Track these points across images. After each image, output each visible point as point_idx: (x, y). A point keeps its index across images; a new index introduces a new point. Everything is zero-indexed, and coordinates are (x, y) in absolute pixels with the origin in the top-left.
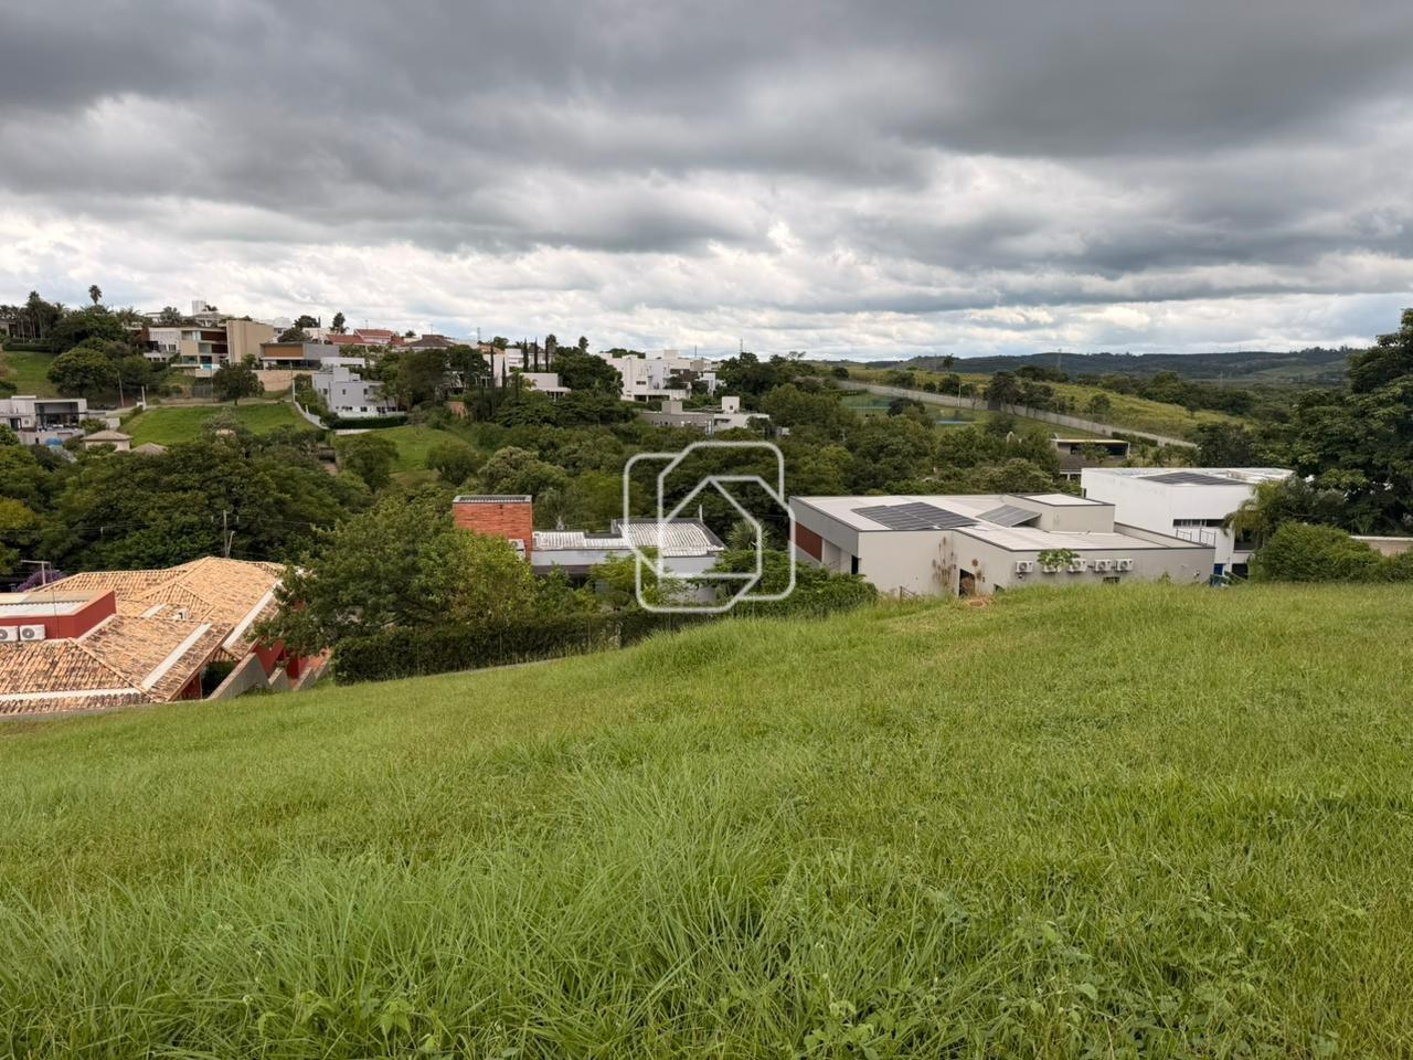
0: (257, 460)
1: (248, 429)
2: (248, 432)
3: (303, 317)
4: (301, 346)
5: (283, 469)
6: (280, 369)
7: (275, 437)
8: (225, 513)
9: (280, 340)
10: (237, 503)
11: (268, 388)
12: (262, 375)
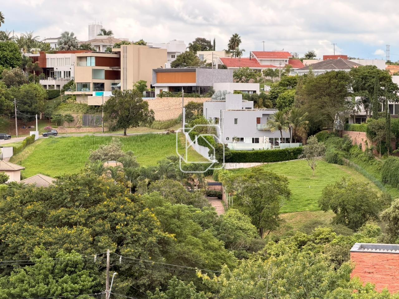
0: (144, 196)
1: (137, 161)
2: (136, 165)
3: (198, 40)
4: (195, 71)
5: (171, 207)
6: (172, 96)
7: (163, 170)
8: (109, 252)
9: (175, 65)
10: (120, 242)
11: (159, 117)
12: (153, 104)
